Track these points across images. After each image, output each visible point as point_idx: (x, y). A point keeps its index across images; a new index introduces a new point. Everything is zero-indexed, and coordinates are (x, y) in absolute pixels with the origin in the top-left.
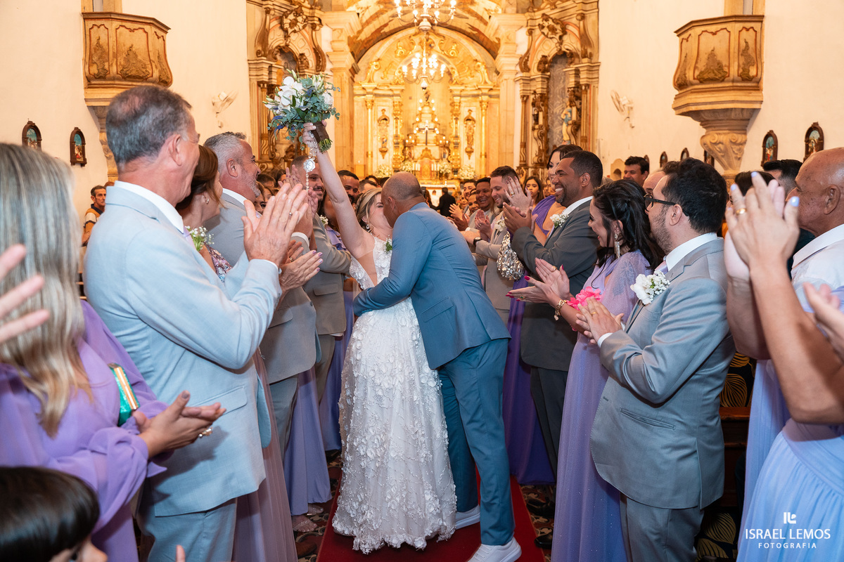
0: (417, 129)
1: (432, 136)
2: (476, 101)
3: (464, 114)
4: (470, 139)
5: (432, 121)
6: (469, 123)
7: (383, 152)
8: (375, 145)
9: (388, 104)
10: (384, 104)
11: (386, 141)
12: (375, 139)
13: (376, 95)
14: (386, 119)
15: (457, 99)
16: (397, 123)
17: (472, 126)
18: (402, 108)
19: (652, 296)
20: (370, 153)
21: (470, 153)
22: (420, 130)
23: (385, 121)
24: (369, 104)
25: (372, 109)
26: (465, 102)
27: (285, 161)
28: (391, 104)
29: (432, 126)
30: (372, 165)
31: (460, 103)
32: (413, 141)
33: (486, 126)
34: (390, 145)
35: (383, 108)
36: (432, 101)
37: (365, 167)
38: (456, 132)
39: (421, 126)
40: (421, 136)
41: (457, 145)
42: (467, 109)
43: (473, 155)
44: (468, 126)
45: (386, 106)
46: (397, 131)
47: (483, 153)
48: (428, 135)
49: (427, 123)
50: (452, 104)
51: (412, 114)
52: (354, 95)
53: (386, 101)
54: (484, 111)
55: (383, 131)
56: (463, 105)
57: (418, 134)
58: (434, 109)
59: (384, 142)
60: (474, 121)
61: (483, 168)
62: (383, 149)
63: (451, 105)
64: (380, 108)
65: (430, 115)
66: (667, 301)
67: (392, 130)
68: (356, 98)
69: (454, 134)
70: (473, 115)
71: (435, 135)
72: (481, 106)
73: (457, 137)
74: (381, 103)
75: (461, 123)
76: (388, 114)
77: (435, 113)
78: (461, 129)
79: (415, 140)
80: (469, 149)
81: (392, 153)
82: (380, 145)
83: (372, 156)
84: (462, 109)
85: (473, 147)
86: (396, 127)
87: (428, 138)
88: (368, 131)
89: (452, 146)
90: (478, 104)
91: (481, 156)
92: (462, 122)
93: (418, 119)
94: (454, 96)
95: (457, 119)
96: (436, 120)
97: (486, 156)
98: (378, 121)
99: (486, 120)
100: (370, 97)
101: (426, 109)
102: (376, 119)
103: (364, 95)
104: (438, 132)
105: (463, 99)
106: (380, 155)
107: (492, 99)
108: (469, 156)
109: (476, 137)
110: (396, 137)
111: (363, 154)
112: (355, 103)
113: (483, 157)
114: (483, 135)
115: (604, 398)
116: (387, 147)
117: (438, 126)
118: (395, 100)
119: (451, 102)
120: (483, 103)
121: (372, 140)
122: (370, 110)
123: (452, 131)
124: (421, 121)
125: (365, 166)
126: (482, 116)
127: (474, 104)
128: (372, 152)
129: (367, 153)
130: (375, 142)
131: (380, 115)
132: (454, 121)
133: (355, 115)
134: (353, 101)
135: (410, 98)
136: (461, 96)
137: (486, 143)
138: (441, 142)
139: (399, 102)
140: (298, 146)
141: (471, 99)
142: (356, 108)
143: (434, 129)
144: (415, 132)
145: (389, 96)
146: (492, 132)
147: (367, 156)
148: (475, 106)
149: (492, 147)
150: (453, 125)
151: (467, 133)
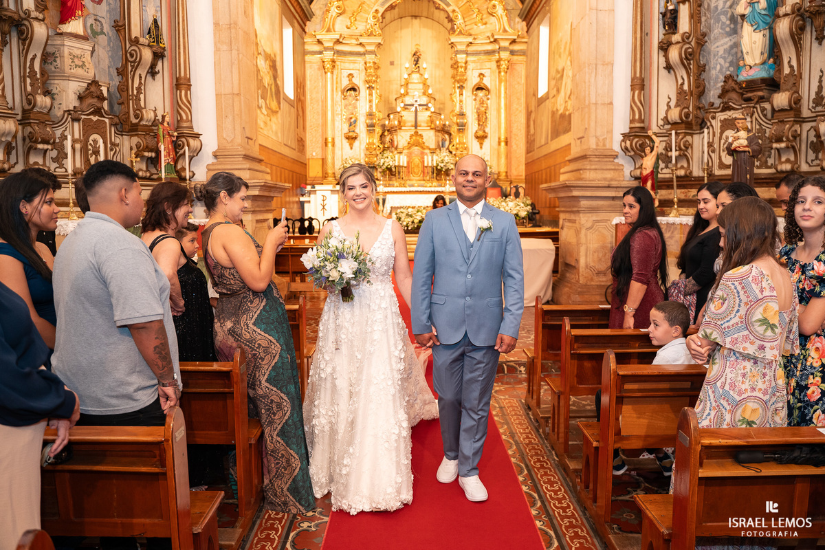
0: (402, 105)
1: (424, 116)
2: (490, 61)
3: (473, 80)
4: (482, 118)
5: (424, 93)
6: (481, 94)
7: (351, 139)
8: (338, 128)
9: (357, 66)
10: (352, 66)
11: (355, 121)
12: (338, 119)
13: (339, 53)
14: (354, 89)
15: (461, 58)
16: (371, 94)
17: (485, 99)
18: (379, 73)
20: (330, 140)
21: (481, 138)
22: (406, 107)
23: (352, 92)
24: (328, 66)
25: (332, 73)
26: (474, 62)
27: (74, 120)
28: (362, 66)
29: (424, 100)
30: (333, 158)
31: (466, 63)
32: (396, 123)
33: (506, 98)
34: (361, 129)
35: (349, 72)
36: (423, 64)
37: (324, 161)
38: (461, 107)
39: (408, 100)
40: (408, 117)
41: (462, 128)
42: (476, 73)
43: (487, 143)
44: (478, 99)
45: (354, 69)
46: (371, 107)
47: (503, 138)
48: (419, 114)
49: (416, 95)
50: (455, 66)
51: (395, 87)
52: (305, 53)
53: (354, 62)
54: (503, 74)
55: (350, 107)
56: (470, 66)
57: (403, 113)
58: (426, 76)
59: (352, 123)
60: (488, 90)
61: (503, 160)
62: (351, 134)
63: (452, 67)
64: (346, 73)
65: (421, 86)
67: (363, 105)
68: (308, 58)
69: (457, 110)
70: (487, 82)
71: (428, 113)
72: (498, 67)
73: (462, 115)
74: (347, 65)
75: (468, 93)
76: (359, 81)
77: (429, 82)
78: (468, 103)
79: (399, 122)
80: (481, 133)
81: (364, 139)
82: (346, 128)
83: (333, 145)
84: (469, 73)
85: (487, 130)
86: (370, 101)
87: (419, 119)
88: (326, 107)
89: (454, 129)
90: (494, 65)
91: (499, 143)
92: (470, 93)
93: (402, 91)
94: (457, 52)
95: (461, 88)
96: (430, 91)
97: (506, 143)
98: (343, 92)
99: (506, 89)
100: (328, 55)
101: (415, 77)
102: (339, 89)
103: (321, 53)
104: (432, 110)
105: (470, 58)
106: (346, 143)
107: (515, 58)
108: (481, 144)
109: (492, 115)
110: (370, 115)
111: (320, 141)
112: (307, 66)
113: (503, 144)
114: (503, 111)
116: (357, 131)
117: (432, 101)
118: (368, 60)
119: (453, 62)
120: (502, 62)
121: (333, 120)
122: (329, 74)
123: (455, 106)
124: (407, 94)
125: (323, 159)
126: (500, 82)
127: (488, 65)
128: (333, 139)
129: (326, 139)
130: (337, 124)
131: (345, 83)
132: (458, 91)
133: (308, 83)
134: (305, 61)
135: (392, 63)
136: (467, 54)
137: (506, 123)
138: (438, 123)
139: (375, 63)
140: (123, 88)
141: (483, 57)
142: (308, 72)
143: (427, 105)
144: (399, 109)
145: (358, 54)
146: (515, 106)
147: (326, 145)
148: (489, 67)
149: (514, 130)
150: (457, 97)
151: (478, 109)
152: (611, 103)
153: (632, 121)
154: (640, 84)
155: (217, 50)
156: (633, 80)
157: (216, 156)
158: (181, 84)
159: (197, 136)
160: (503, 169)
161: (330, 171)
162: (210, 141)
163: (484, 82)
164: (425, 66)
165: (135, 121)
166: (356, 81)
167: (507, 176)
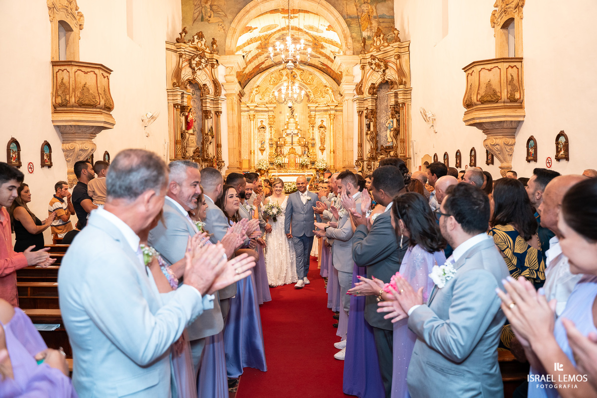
1: (296, 139)
2: (326, 114)
3: (318, 123)
4: (323, 141)
5: (296, 128)
6: (322, 129)
7: (262, 150)
8: (256, 146)
9: (264, 117)
10: (262, 117)
11: (264, 142)
12: (256, 141)
13: (256, 111)
14: (264, 128)
15: (313, 113)
16: (271, 130)
17: (324, 132)
18: (275, 120)
19: (444, 281)
20: (252, 151)
21: (322, 150)
22: (287, 135)
23: (263, 129)
24: (252, 118)
25: (254, 120)
26: (319, 115)
28: (267, 117)
29: (296, 132)
30: (254, 159)
31: (315, 115)
32: (283, 143)
33: (333, 132)
34: (267, 146)
35: (261, 120)
36: (295, 114)
38: (313, 136)
39: (288, 132)
40: (289, 139)
41: (313, 145)
42: (320, 120)
43: (325, 152)
44: (321, 132)
45: (264, 118)
46: (271, 135)
47: (332, 150)
48: (293, 138)
49: (292, 129)
50: (310, 117)
51: (282, 124)
52: (241, 111)
53: (263, 115)
54: (332, 121)
55: (262, 136)
56: (317, 117)
57: (286, 138)
58: (297, 120)
59: (262, 143)
60: (325, 128)
61: (332, 160)
62: (262, 148)
63: (309, 117)
64: (260, 120)
65: (294, 124)
66: (456, 287)
67: (267, 135)
69: (311, 137)
70: (325, 124)
71: (298, 138)
72: (330, 117)
73: (313, 139)
74: (260, 117)
75: (316, 129)
76: (265, 124)
77: (298, 123)
78: (316, 134)
79: (284, 142)
80: (322, 148)
81: (268, 150)
82: (260, 146)
83: (254, 154)
84: (316, 119)
85: (325, 146)
86: (271, 133)
87: (294, 140)
88: (251, 136)
89: (310, 146)
90: (328, 116)
91: (331, 152)
92: (317, 129)
93: (286, 127)
94: (311, 111)
95: (313, 127)
96: (299, 127)
97: (334, 153)
98: (258, 129)
99: (333, 127)
100: (252, 113)
101: (292, 120)
102: (256, 128)
103: (248, 111)
104: (300, 136)
105: (317, 113)
106: (260, 153)
107: (338, 113)
108: (322, 152)
109: (327, 139)
110: (271, 139)
111: (248, 152)
112: (242, 117)
114: (332, 138)
115: (415, 353)
116: (265, 147)
117: (300, 132)
118: (270, 114)
119: (308, 115)
121: (254, 142)
122: (252, 121)
123: (310, 135)
124: (288, 128)
125: (249, 160)
126: (331, 124)
127: (325, 116)
128: (254, 151)
130: (256, 143)
131: (259, 124)
132: (311, 128)
133: (242, 125)
134: (241, 115)
135: (281, 113)
136: (315, 111)
137: (334, 143)
138: (302, 143)
139: (273, 116)
141: (322, 112)
142: (242, 120)
143: (297, 134)
144: (284, 136)
145: (265, 111)
146: (338, 135)
147: (251, 154)
149: (338, 146)
150: (311, 131)
151: (321, 136)
152: (353, 151)
153: (358, 157)
154: (361, 145)
155: (229, 134)
156: (358, 144)
157: (228, 168)
158: (218, 146)
159: (223, 162)
160: (332, 164)
161: (252, 166)
162: (227, 164)
163: (324, 124)
164: (296, 115)
165: (206, 158)
167: (334, 167)
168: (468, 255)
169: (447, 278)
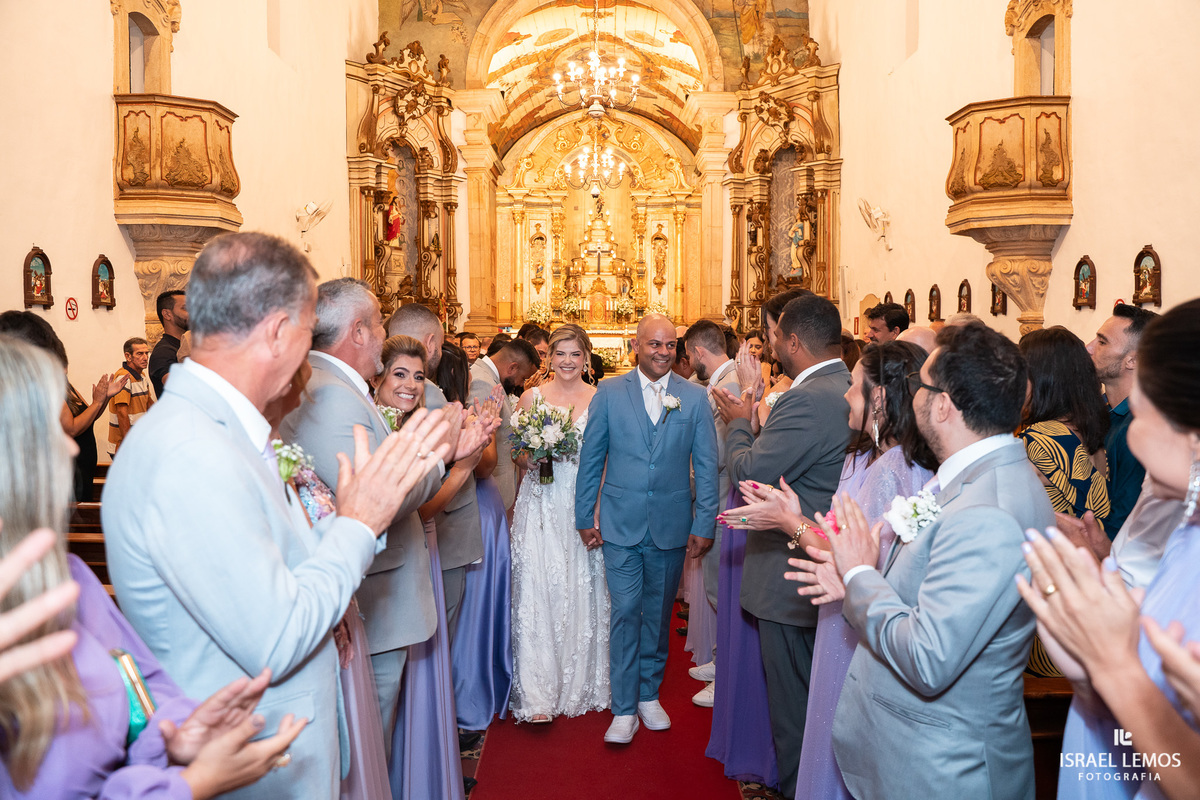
0: (586, 251)
1: (606, 262)
2: (668, 212)
3: (652, 230)
4: (660, 266)
5: (607, 240)
7: (538, 284)
8: (526, 274)
9: (544, 217)
10: (539, 216)
11: (542, 268)
12: (526, 266)
13: (528, 205)
14: (541, 239)
15: (641, 210)
16: (557, 243)
17: (663, 248)
18: (564, 223)
19: (915, 530)
20: (519, 285)
21: (660, 284)
22: (590, 253)
23: (540, 241)
24: (518, 218)
25: (521, 223)
26: (653, 213)
27: (398, 299)
28: (549, 217)
29: (607, 247)
30: (522, 302)
31: (646, 215)
32: (580, 269)
33: (682, 248)
34: (547, 275)
35: (537, 222)
36: (606, 212)
37: (512, 305)
38: (641, 256)
39: (592, 247)
40: (592, 262)
41: (642, 275)
42: (655, 224)
43: (665, 289)
44: (657, 248)
45: (542, 220)
46: (557, 254)
47: (679, 285)
48: (601, 260)
49: (599, 242)
50: (635, 217)
51: (579, 231)
52: (497, 205)
53: (541, 213)
54: (679, 226)
55: (537, 255)
56: (649, 217)
57: (587, 259)
58: (609, 224)
59: (539, 270)
60: (666, 240)
61: (679, 305)
62: (538, 280)
63: (633, 217)
64: (534, 223)
65: (604, 233)
66: (937, 540)
67: (549, 254)
68: (499, 209)
69: (637, 258)
70: (665, 232)
71: (610, 259)
72: (675, 219)
73: (642, 263)
74: (535, 216)
76: (545, 231)
77: (611, 229)
79: (583, 268)
80: (659, 280)
81: (550, 284)
82: (533, 275)
83: (522, 291)
84: (648, 223)
85: (665, 277)
86: (556, 249)
87: (602, 264)
88: (516, 255)
89: (634, 275)
90: (672, 217)
91: (676, 290)
93: (586, 238)
94: (637, 205)
95: (641, 237)
96: (612, 238)
97: (683, 290)
98: (531, 241)
99: (682, 239)
100: (518, 207)
101: (599, 223)
102: (527, 238)
103: (511, 204)
104: (614, 256)
105: (649, 210)
106: (533, 289)
107: (691, 210)
108: (660, 290)
110: (556, 262)
111: (509, 287)
112: (498, 216)
113: (679, 290)
114: (679, 260)
115: (851, 676)
116: (543, 277)
117: (615, 247)
118: (555, 212)
119: (632, 213)
120: (679, 215)
121: (522, 268)
122: (519, 226)
123: (635, 254)
124: (590, 240)
125: (512, 303)
126: (677, 233)
127: (666, 216)
128: (522, 285)
129: (515, 285)
130: (526, 270)
131: (533, 231)
132: (638, 240)
133: (499, 232)
134: (496, 212)
135: (576, 208)
136: (647, 206)
137: (682, 271)
138: (619, 269)
139: (560, 214)
140: (418, 277)
141: (661, 209)
142: (499, 222)
143: (609, 251)
144: (583, 256)
145: (546, 205)
146: (691, 255)
147: (515, 290)
148: (667, 219)
149: (691, 277)
150: (637, 246)
151: (657, 257)
152: (721, 285)
153: (732, 298)
154: (737, 275)
155: (471, 250)
156: (733, 271)
157: (469, 317)
158: (450, 273)
159: (459, 305)
160: (679, 314)
161: (518, 315)
162: (466, 309)
163: (663, 232)
164: (608, 213)
165: (425, 297)
166: (543, 230)
168: (968, 477)
169: (921, 524)
